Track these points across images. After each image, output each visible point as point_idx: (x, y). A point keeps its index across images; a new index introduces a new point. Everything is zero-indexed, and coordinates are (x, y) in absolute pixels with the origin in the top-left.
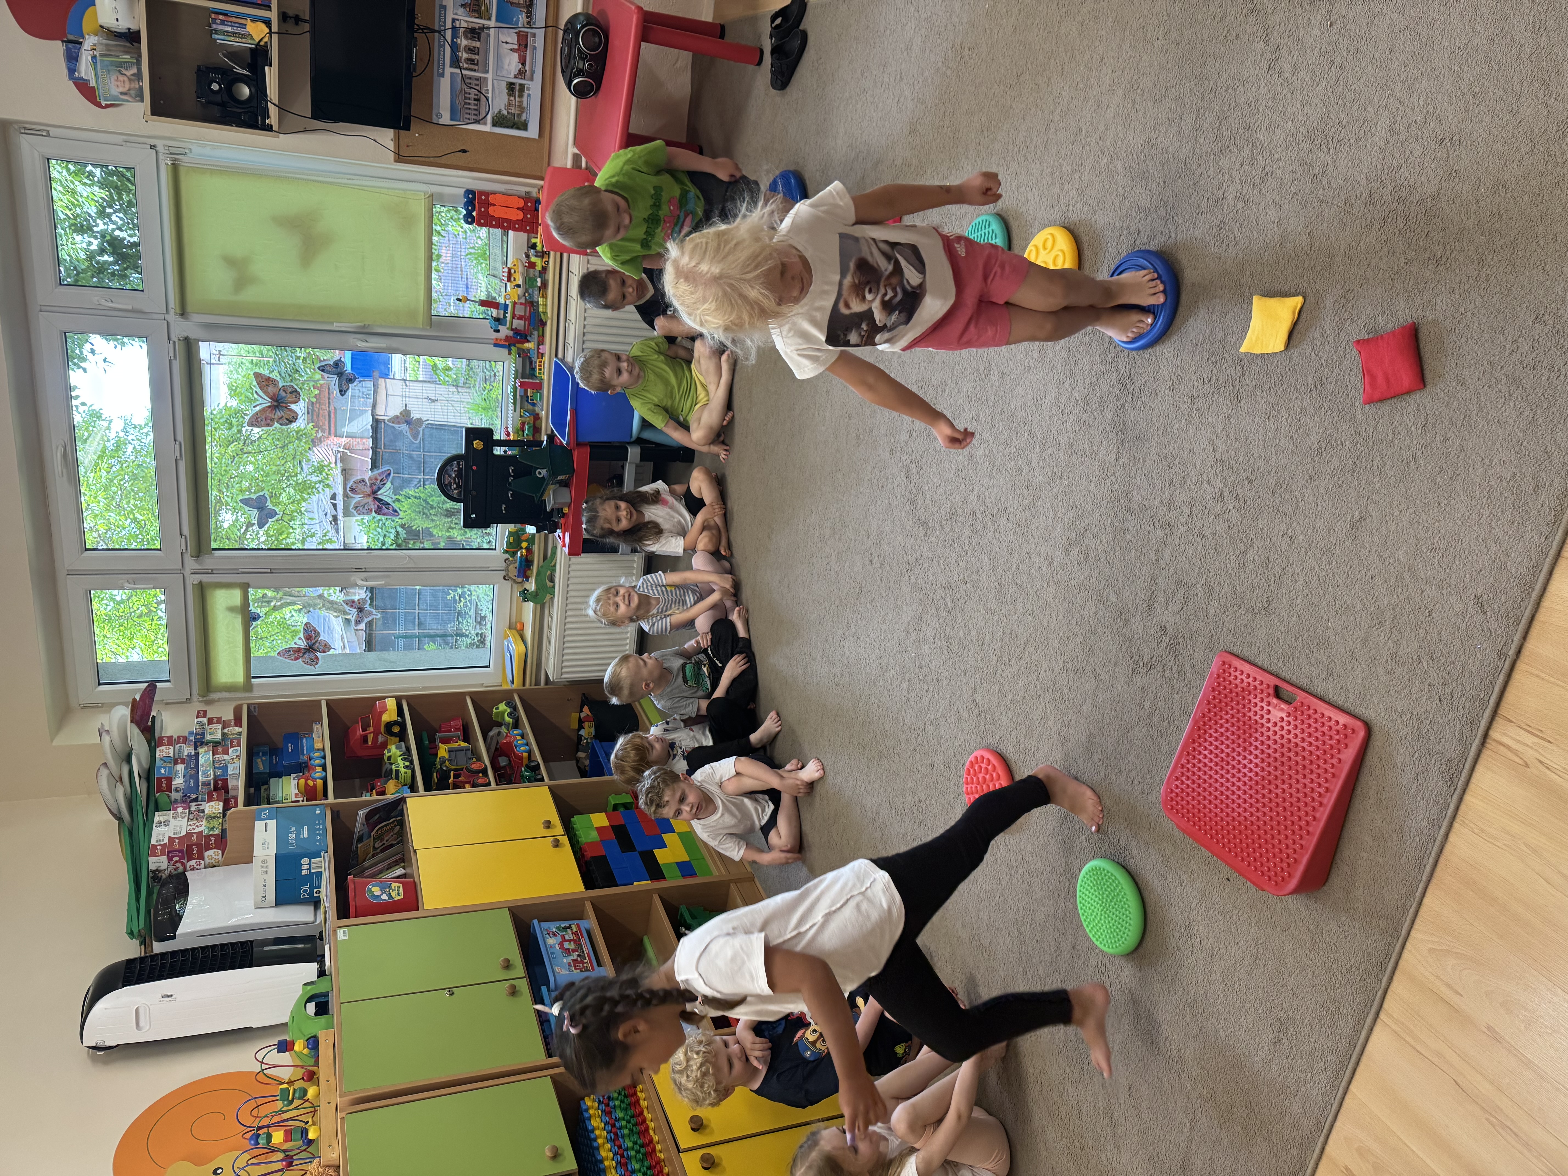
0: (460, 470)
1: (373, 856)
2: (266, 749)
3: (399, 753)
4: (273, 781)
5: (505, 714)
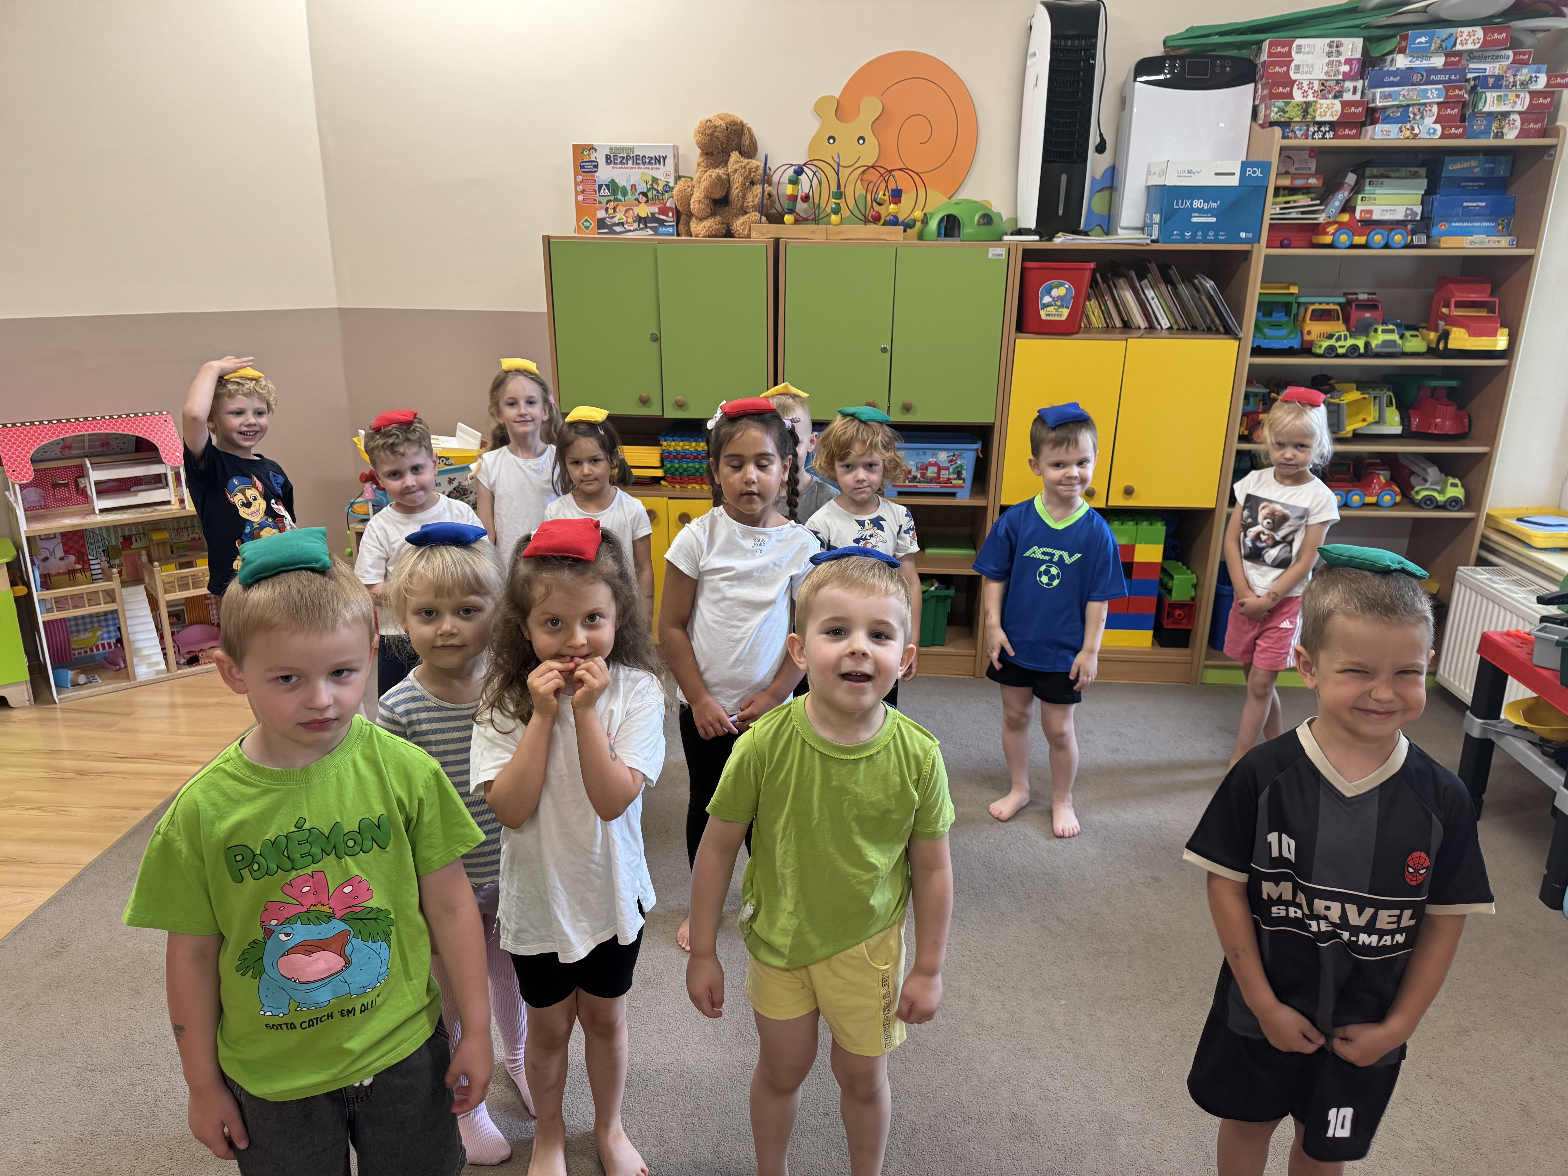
2: (1502, 172)
4: (1425, 183)
5: (1442, 491)
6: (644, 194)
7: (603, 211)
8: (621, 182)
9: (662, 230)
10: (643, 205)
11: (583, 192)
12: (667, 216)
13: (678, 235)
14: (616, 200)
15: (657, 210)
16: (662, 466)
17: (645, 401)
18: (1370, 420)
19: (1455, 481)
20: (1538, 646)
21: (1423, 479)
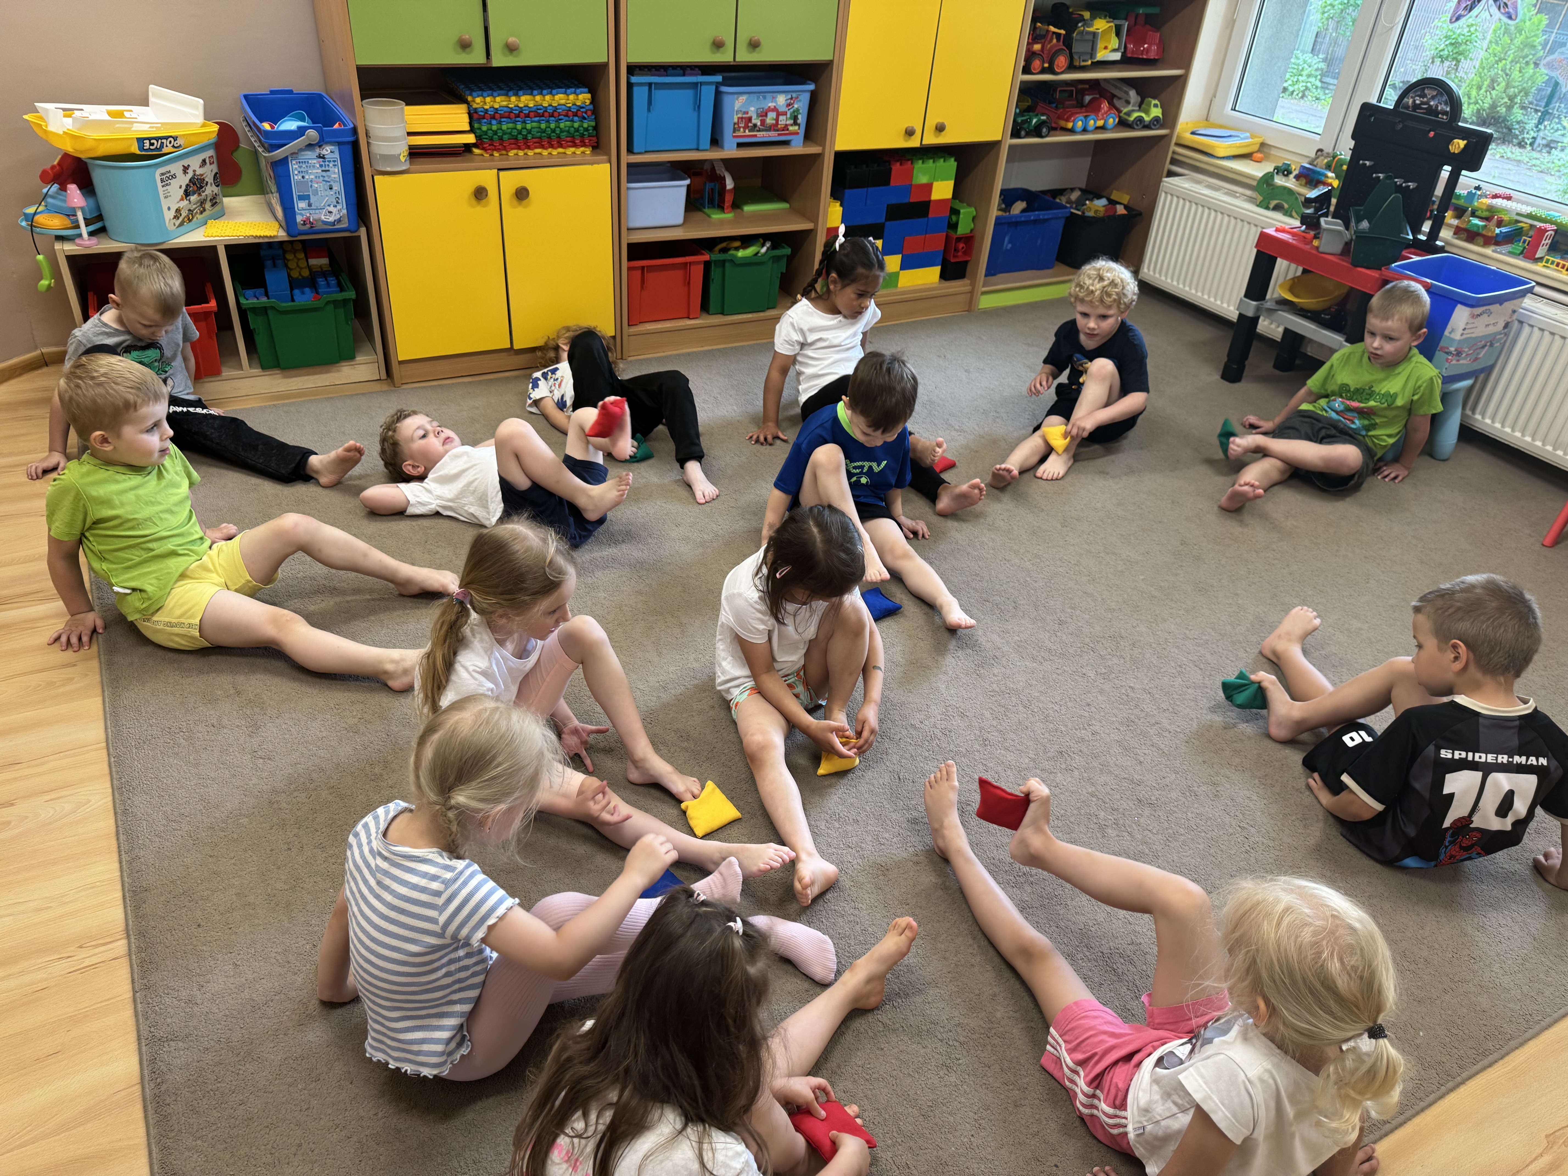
0: (1436, 113)
5: (1147, 112)
16: (472, 130)
17: (465, 45)
18: (1110, 47)
19: (1156, 102)
20: (1325, 237)
21: (1128, 102)
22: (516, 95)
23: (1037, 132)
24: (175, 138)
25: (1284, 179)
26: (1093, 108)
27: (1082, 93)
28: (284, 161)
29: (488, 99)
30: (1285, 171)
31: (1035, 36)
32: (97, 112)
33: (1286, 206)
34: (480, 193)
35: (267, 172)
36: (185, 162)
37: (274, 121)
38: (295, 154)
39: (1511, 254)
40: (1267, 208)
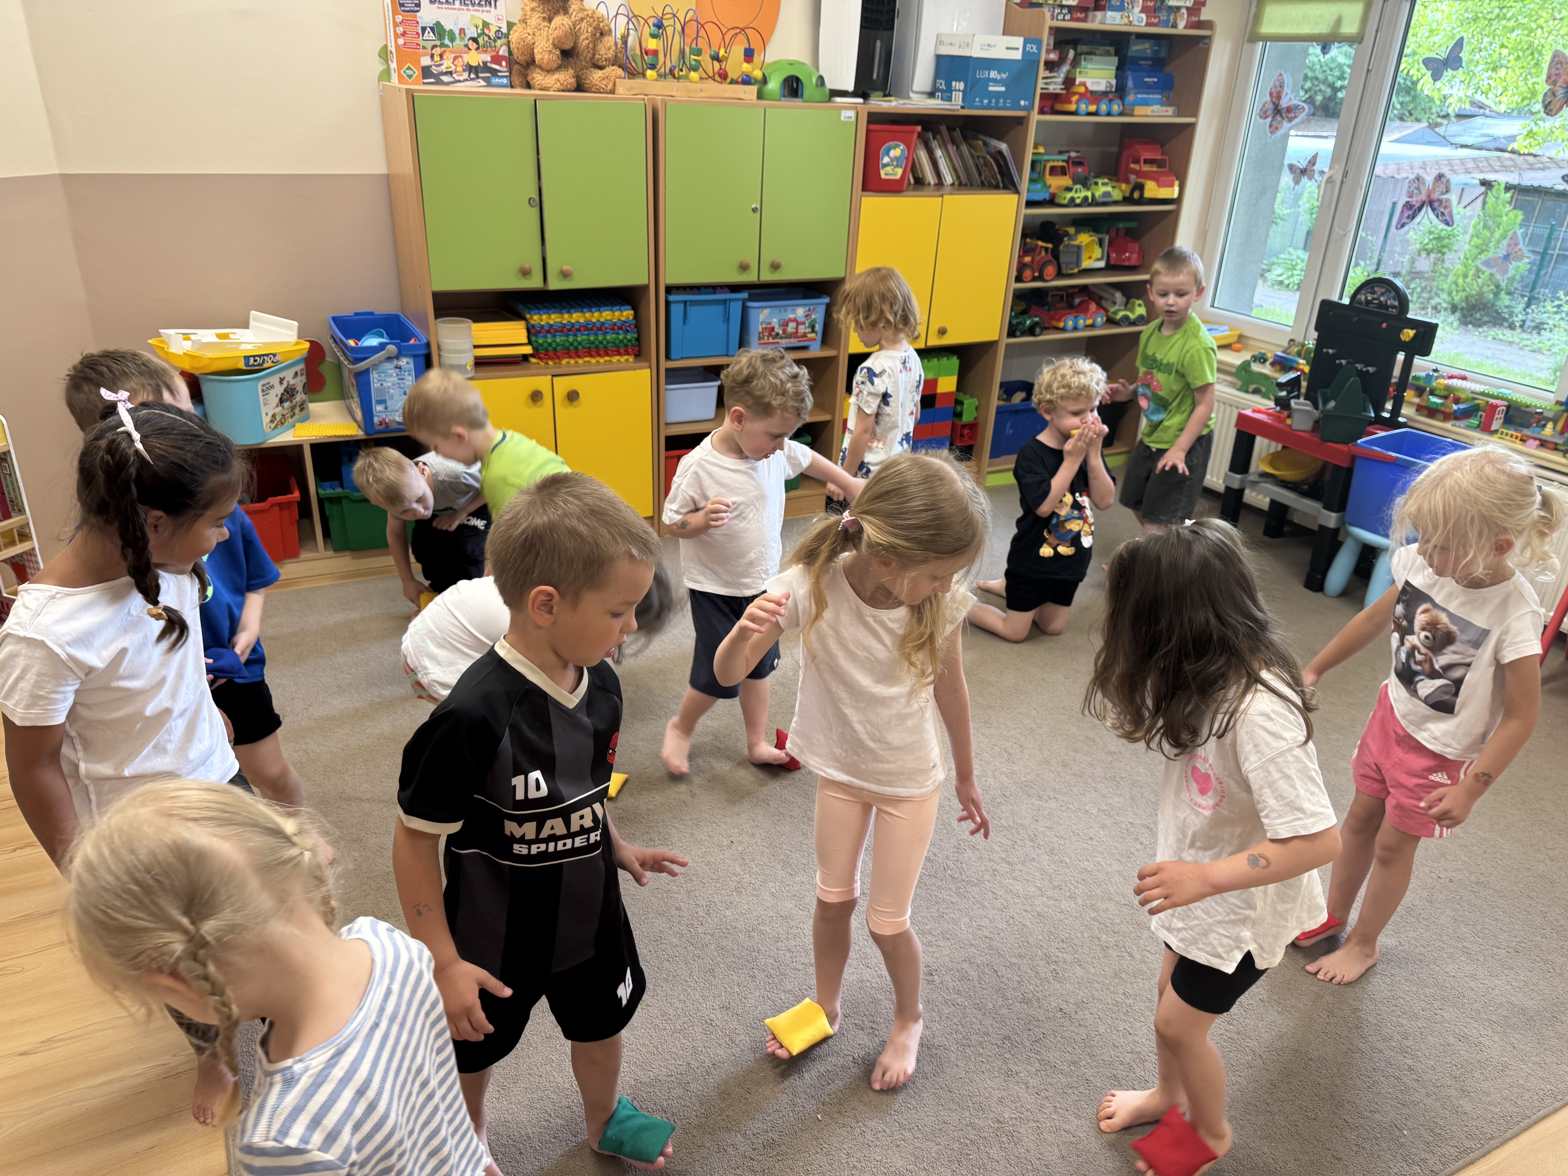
0: (1386, 307)
1: (972, 155)
2: (1163, 54)
3: (1098, 194)
4: (1115, 60)
5: (1132, 311)
6: (475, 40)
7: (429, 58)
8: (448, 26)
9: (495, 80)
10: (473, 52)
11: (404, 34)
12: (500, 65)
13: (512, 87)
14: (442, 45)
15: (489, 59)
16: (530, 343)
17: (525, 273)
18: (1094, 257)
19: (1140, 302)
20: (1296, 416)
21: (1114, 303)
22: (569, 312)
23: (1031, 331)
24: (274, 355)
25: (1261, 366)
26: (1082, 309)
27: (1072, 296)
28: (366, 372)
29: (544, 317)
30: (1261, 359)
31: (1025, 250)
32: (208, 336)
33: (1263, 389)
34: (536, 396)
35: (349, 380)
36: (282, 375)
37: (358, 338)
38: (375, 366)
39: (1469, 427)
40: (1247, 392)
